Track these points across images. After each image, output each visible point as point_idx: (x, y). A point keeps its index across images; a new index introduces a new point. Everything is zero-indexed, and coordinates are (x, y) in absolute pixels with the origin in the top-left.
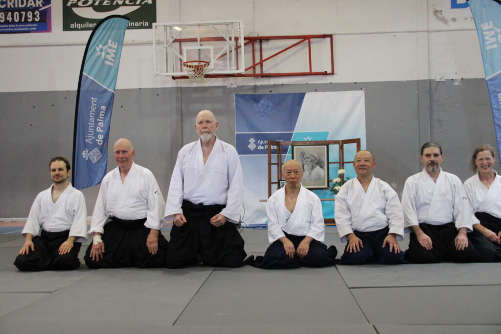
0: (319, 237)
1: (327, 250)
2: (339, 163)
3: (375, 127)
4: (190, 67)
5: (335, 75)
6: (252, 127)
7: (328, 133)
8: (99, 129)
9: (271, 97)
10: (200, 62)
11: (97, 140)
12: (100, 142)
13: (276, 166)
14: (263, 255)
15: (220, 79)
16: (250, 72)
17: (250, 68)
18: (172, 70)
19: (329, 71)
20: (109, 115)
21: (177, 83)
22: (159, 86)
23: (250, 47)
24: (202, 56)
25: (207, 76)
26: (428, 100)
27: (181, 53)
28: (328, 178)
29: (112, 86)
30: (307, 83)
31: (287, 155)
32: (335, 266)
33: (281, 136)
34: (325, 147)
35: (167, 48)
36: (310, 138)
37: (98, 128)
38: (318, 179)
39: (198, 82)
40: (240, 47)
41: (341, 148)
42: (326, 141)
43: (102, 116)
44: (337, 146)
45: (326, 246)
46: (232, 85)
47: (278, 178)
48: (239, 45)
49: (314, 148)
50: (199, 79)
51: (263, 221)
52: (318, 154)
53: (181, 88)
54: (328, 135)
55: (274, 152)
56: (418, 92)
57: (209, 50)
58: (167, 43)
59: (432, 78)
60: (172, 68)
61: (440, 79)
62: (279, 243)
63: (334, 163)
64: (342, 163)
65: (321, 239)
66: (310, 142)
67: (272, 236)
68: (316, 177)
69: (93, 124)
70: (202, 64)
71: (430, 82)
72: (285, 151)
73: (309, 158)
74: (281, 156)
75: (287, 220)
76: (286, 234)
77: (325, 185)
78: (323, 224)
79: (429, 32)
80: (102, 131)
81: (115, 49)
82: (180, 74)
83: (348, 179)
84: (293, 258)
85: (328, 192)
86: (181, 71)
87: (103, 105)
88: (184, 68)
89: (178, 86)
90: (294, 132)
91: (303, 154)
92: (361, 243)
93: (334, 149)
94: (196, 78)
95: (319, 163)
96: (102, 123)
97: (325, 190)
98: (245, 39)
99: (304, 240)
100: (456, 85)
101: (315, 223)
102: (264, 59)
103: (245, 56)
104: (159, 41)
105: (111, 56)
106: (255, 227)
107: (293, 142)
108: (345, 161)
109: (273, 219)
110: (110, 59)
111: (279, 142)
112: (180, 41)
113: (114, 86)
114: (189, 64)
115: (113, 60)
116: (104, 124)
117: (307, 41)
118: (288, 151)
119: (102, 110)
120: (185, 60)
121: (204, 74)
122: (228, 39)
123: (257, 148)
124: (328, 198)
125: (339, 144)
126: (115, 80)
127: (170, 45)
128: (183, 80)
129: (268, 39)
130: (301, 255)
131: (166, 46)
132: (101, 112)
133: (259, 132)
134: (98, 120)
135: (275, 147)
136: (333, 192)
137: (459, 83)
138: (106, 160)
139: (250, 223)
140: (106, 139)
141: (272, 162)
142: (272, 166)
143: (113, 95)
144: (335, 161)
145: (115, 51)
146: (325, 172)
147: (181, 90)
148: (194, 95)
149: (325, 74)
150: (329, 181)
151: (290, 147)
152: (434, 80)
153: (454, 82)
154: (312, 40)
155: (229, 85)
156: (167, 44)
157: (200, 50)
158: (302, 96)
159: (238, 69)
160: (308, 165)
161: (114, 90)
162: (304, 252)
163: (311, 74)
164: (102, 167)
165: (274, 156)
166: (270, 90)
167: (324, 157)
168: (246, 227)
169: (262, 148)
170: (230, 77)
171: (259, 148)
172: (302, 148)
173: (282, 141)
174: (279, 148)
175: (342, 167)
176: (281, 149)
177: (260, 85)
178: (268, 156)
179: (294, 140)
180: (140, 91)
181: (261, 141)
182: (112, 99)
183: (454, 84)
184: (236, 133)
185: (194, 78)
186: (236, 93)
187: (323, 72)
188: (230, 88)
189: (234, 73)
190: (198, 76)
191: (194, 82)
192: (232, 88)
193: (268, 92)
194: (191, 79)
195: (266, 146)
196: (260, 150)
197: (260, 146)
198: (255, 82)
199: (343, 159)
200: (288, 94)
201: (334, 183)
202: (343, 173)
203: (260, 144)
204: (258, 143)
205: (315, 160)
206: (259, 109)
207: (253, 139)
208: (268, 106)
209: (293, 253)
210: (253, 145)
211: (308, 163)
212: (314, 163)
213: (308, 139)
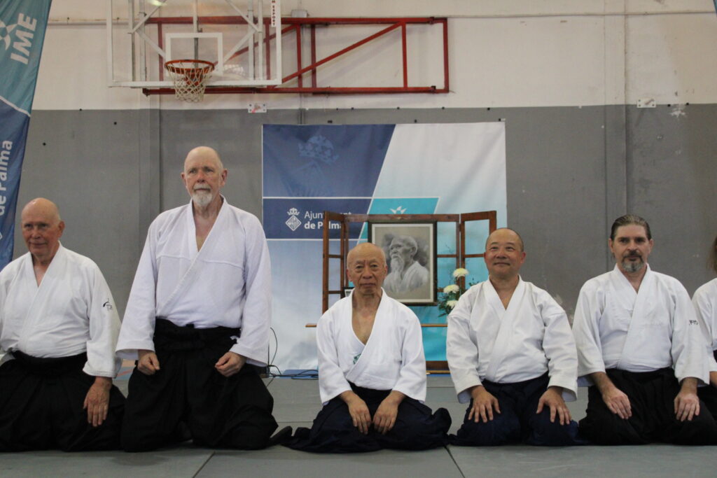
0: (416, 393)
1: (431, 417)
2: (457, 256)
3: (524, 191)
4: (178, 71)
5: (450, 94)
6: (294, 187)
7: (437, 199)
9: (331, 132)
10: (196, 61)
13: (338, 260)
14: (310, 426)
15: (236, 96)
16: (293, 84)
17: (292, 76)
18: (144, 77)
19: (440, 85)
20: (19, 159)
22: (118, 106)
23: (292, 37)
24: (200, 52)
25: (212, 90)
26: (624, 144)
27: (161, 45)
28: (436, 285)
29: (26, 104)
30: (398, 108)
31: (359, 240)
32: (446, 448)
33: (348, 205)
34: (431, 226)
35: (133, 35)
36: (402, 209)
38: (417, 286)
39: (192, 101)
40: (274, 36)
41: (461, 228)
42: (432, 215)
43: (4, 160)
44: (452, 226)
45: (431, 410)
46: (257, 107)
47: (342, 282)
48: (271, 33)
49: (409, 227)
50: (195, 95)
51: (311, 364)
52: (416, 239)
53: (160, 111)
54: (435, 204)
55: (334, 234)
56: (605, 127)
57: (215, 40)
58: (134, 25)
59: (632, 102)
60: (143, 72)
61: (647, 104)
62: (338, 403)
63: (448, 256)
64: (461, 257)
65: (420, 396)
66: (403, 216)
67: (326, 388)
68: (412, 283)
70: (201, 66)
71: (628, 108)
72: (357, 236)
73: (400, 246)
74: (347, 242)
75: (356, 358)
76: (352, 385)
77: (429, 298)
79: (626, 15)
80: (4, 189)
81: (31, 32)
82: (158, 84)
84: (366, 433)
85: (435, 309)
86: (161, 79)
87: (8, 140)
88: (167, 73)
89: (154, 107)
90: (373, 198)
91: (388, 239)
92: (497, 405)
93: (448, 230)
94: (189, 92)
95: (419, 257)
96: (5, 174)
97: (428, 308)
98: (284, 21)
99: (387, 398)
100: (675, 116)
101: (408, 365)
102: (318, 60)
103: (282, 53)
104: (119, 21)
105: (25, 45)
106: (296, 376)
107: (370, 215)
108: (467, 252)
109: (328, 356)
110: (23, 50)
111: (343, 216)
112: (160, 22)
113: (29, 102)
114: (176, 65)
115: (27, 53)
116: (7, 176)
117: (400, 28)
118: (361, 233)
119: (5, 149)
120: (168, 58)
121: (205, 85)
122: (250, 21)
123: (302, 226)
124: (436, 321)
125: (457, 221)
126: (31, 91)
127: (139, 28)
128: (165, 96)
129: (326, 23)
130: (383, 428)
131: (132, 32)
132: (3, 153)
133: (308, 196)
135: (336, 226)
136: (444, 312)
137: (682, 111)
138: (11, 245)
139: (287, 369)
140: (12, 203)
141: (331, 252)
142: (331, 261)
143: (27, 120)
144: (449, 253)
145: (31, 36)
146: (429, 274)
147: (160, 115)
149: (433, 90)
150: (436, 291)
151: (365, 225)
152: (636, 105)
153: (672, 112)
154: (408, 27)
155: (252, 108)
156: (133, 27)
157: (196, 39)
158: (389, 130)
159: (269, 78)
160: (398, 260)
161: (30, 111)
162: (388, 422)
163: (405, 90)
165: (335, 243)
166: (330, 119)
167: (429, 246)
168: (279, 376)
169: (313, 226)
170: (254, 93)
171: (306, 228)
172: (386, 228)
173: (350, 213)
174: (345, 227)
175: (462, 264)
176: (347, 230)
177: (310, 110)
178: (324, 241)
179: (373, 213)
180: (80, 115)
181: (310, 213)
182: (25, 128)
183: (672, 114)
184: (263, 198)
185: (186, 92)
186: (266, 123)
187: (428, 88)
188: (253, 113)
189: (262, 86)
190: (192, 89)
191: (185, 100)
192: (257, 113)
193: (325, 123)
194: (180, 95)
195: (319, 223)
196: (308, 229)
197: (309, 222)
198: (301, 103)
199: (463, 250)
200: (362, 127)
201: (446, 294)
202: (462, 275)
203: (308, 219)
204: (305, 217)
205: (411, 250)
206: (308, 154)
207: (296, 210)
208: (324, 148)
209: (367, 422)
210: (296, 221)
211: (399, 256)
212: (409, 257)
213: (399, 211)
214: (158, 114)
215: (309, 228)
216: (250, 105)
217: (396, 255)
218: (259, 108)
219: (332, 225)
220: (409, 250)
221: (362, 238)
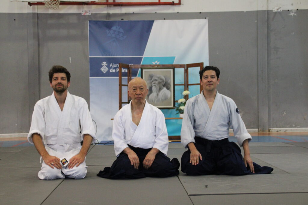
2: (184, 85)
3: (217, 53)
5: (181, 5)
6: (104, 51)
7: (174, 58)
9: (122, 23)
13: (126, 87)
15: (75, 7)
19: (177, 1)
21: (34, 9)
22: (16, 11)
25: (63, 3)
26: (266, 30)
28: (174, 99)
30: (156, 13)
33: (131, 60)
34: (172, 70)
36: (158, 62)
38: (165, 100)
39: (53, 9)
41: (186, 71)
42: (173, 65)
44: (182, 70)
46: (86, 12)
47: (128, 98)
49: (161, 71)
50: (55, 6)
52: (164, 77)
53: (37, 14)
54: (174, 60)
55: (125, 74)
56: (257, 22)
59: (270, 9)
61: (278, 10)
64: (187, 85)
66: (158, 65)
68: (163, 98)
71: (268, 12)
72: (135, 74)
73: (156, 80)
74: (131, 78)
77: (171, 105)
85: (174, 110)
89: (34, 12)
90: (143, 57)
91: (151, 77)
93: (180, 72)
94: (51, 4)
95: (166, 85)
97: (171, 110)
100: (291, 16)
106: (106, 143)
107: (142, 65)
108: (189, 83)
111: (129, 66)
118: (138, 73)
121: (59, 1)
123: (109, 70)
124: (175, 117)
125: (184, 68)
128: (39, 6)
130: (147, 166)
133: (111, 56)
136: (178, 112)
137: (295, 13)
139: (102, 140)
141: (123, 83)
142: (123, 87)
144: (181, 84)
146: (171, 94)
147: (37, 16)
148: (50, 21)
149: (173, 4)
150: (174, 102)
151: (140, 70)
152: (272, 10)
153: (290, 13)
155: (84, 12)
158: (151, 23)
160: (156, 87)
162: (149, 163)
163: (159, 4)
165: (125, 78)
166: (122, 18)
167: (171, 79)
168: (98, 144)
169: (114, 71)
170: (84, 5)
171: (110, 71)
172: (150, 71)
173: (132, 64)
174: (130, 71)
175: (187, 89)
176: (131, 72)
177: (112, 13)
178: (119, 78)
179: (143, 64)
181: (112, 64)
183: (290, 14)
184: (90, 57)
185: (50, 4)
186: (90, 20)
187: (170, 3)
188: (84, 15)
189: (88, 1)
190: (53, 3)
191: (50, 8)
192: (86, 15)
193: (120, 20)
194: (47, 6)
195: (117, 69)
196: (112, 72)
197: (112, 69)
198: (108, 10)
199: (187, 82)
200: (138, 22)
201: (179, 103)
202: (187, 94)
203: (111, 67)
204: (110, 66)
205: (162, 82)
206: (111, 35)
207: (106, 63)
208: (119, 32)
209: (138, 163)
210: (105, 68)
211: (156, 85)
212: (161, 85)
213: (156, 63)
215: (112, 71)
216: (83, 11)
217: (154, 84)
218: (87, 12)
219: (124, 70)
220: (161, 82)
221: (138, 76)
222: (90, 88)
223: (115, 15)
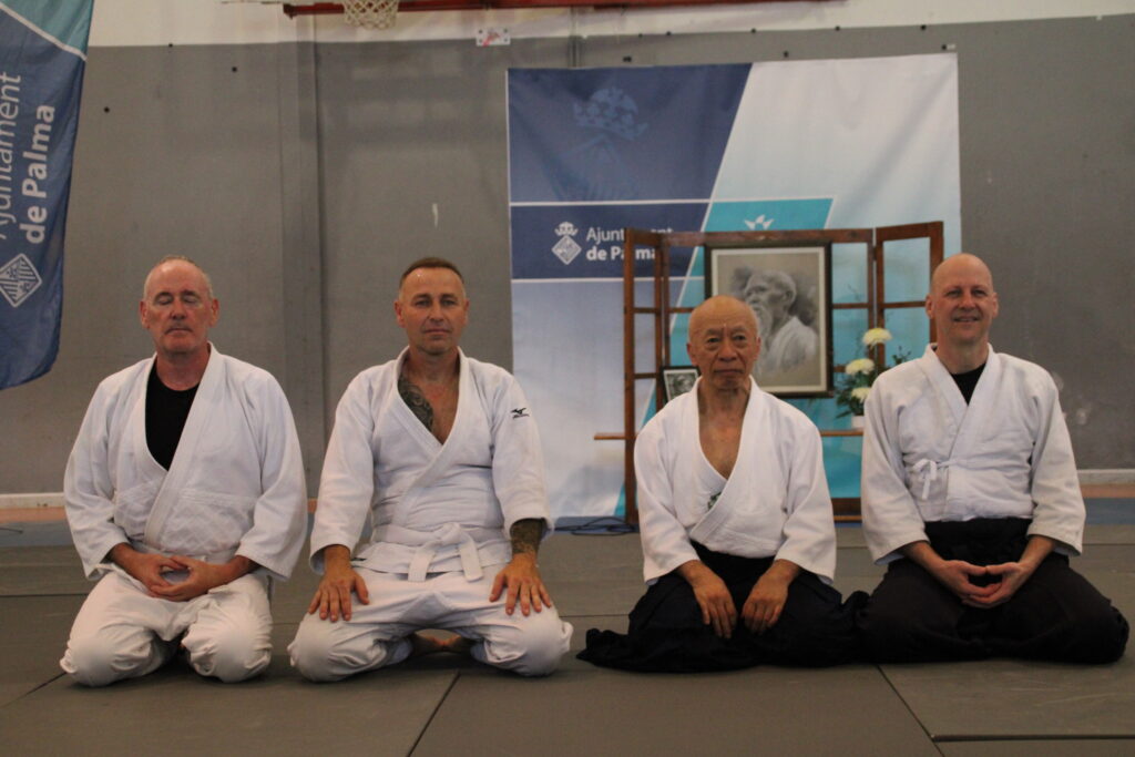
1: (842, 607)
2: (869, 306)
3: (990, 180)
5: (850, 2)
6: (566, 185)
7: (827, 203)
8: (30, 188)
9: (630, 79)
11: (23, 227)
12: (35, 234)
13: (651, 317)
15: (453, 16)
20: (68, 136)
21: (302, 27)
22: (240, 38)
25: (409, 5)
28: (830, 358)
29: (77, 34)
30: (754, 31)
31: (687, 279)
33: (668, 215)
34: (820, 251)
36: (766, 220)
37: (26, 182)
38: (796, 362)
39: (376, 26)
41: (876, 255)
42: (823, 232)
43: (40, 142)
44: (860, 249)
45: (837, 595)
46: (493, 36)
47: (658, 357)
49: (783, 255)
50: (382, 15)
51: (604, 507)
52: (792, 276)
53: (316, 46)
54: (828, 209)
55: (644, 268)
63: (852, 306)
64: (877, 309)
65: (825, 567)
66: (768, 234)
67: (655, 557)
68: (788, 357)
69: (9, 170)
72: (682, 270)
73: (762, 290)
74: (666, 282)
75: (712, 499)
76: (700, 549)
77: (818, 383)
78: (827, 513)
80: (43, 195)
83: (899, 362)
85: (830, 405)
87: (45, 104)
89: (302, 38)
90: (711, 201)
91: (742, 277)
93: (852, 255)
94: (369, 11)
95: (799, 308)
96: (43, 167)
97: (817, 402)
99: (768, 570)
106: (579, 528)
107: (708, 234)
108: (888, 299)
111: (659, 237)
113: (84, 31)
116: (47, 171)
118: (692, 264)
119: (42, 121)
123: (583, 255)
124: (832, 427)
125: (869, 241)
126: (87, 12)
128: (322, 18)
130: (759, 624)
132: (39, 127)
133: (592, 199)
134: (26, 155)
135: (644, 254)
136: (846, 408)
138: (58, 296)
140: (57, 221)
141: (638, 303)
142: (638, 317)
143: (81, 65)
144: (853, 301)
146: (818, 341)
147: (314, 53)
148: (360, 73)
150: (831, 370)
151: (698, 252)
155: (484, 37)
158: (738, 75)
160: (761, 314)
161: (85, 49)
162: (768, 612)
164: (43, 320)
165: (645, 282)
166: (627, 54)
167: (817, 285)
169: (602, 255)
170: (487, 8)
171: (589, 257)
172: (739, 256)
173: (669, 230)
174: (662, 256)
175: (878, 320)
176: (666, 260)
177: (590, 38)
178: (625, 284)
179: (714, 229)
180: (170, 53)
181: (596, 231)
182: (78, 80)
184: (511, 204)
185: (364, 11)
186: (511, 66)
188: (486, 47)
190: (375, 6)
191: (362, 24)
192: (493, 47)
193: (619, 63)
194: (353, 16)
196: (593, 262)
197: (595, 248)
198: (574, 26)
199: (881, 294)
200: (691, 69)
201: (850, 376)
202: (880, 341)
203: (592, 242)
204: (588, 239)
205: (785, 297)
206: (591, 122)
207: (571, 225)
208: (620, 112)
209: (729, 617)
210: (570, 246)
211: (763, 308)
212: (781, 309)
213: (760, 225)
214: (311, 51)
215: (594, 258)
216: (481, 32)
217: (756, 305)
220: (780, 298)
221: (692, 275)
222: (515, 319)
223: (600, 43)
